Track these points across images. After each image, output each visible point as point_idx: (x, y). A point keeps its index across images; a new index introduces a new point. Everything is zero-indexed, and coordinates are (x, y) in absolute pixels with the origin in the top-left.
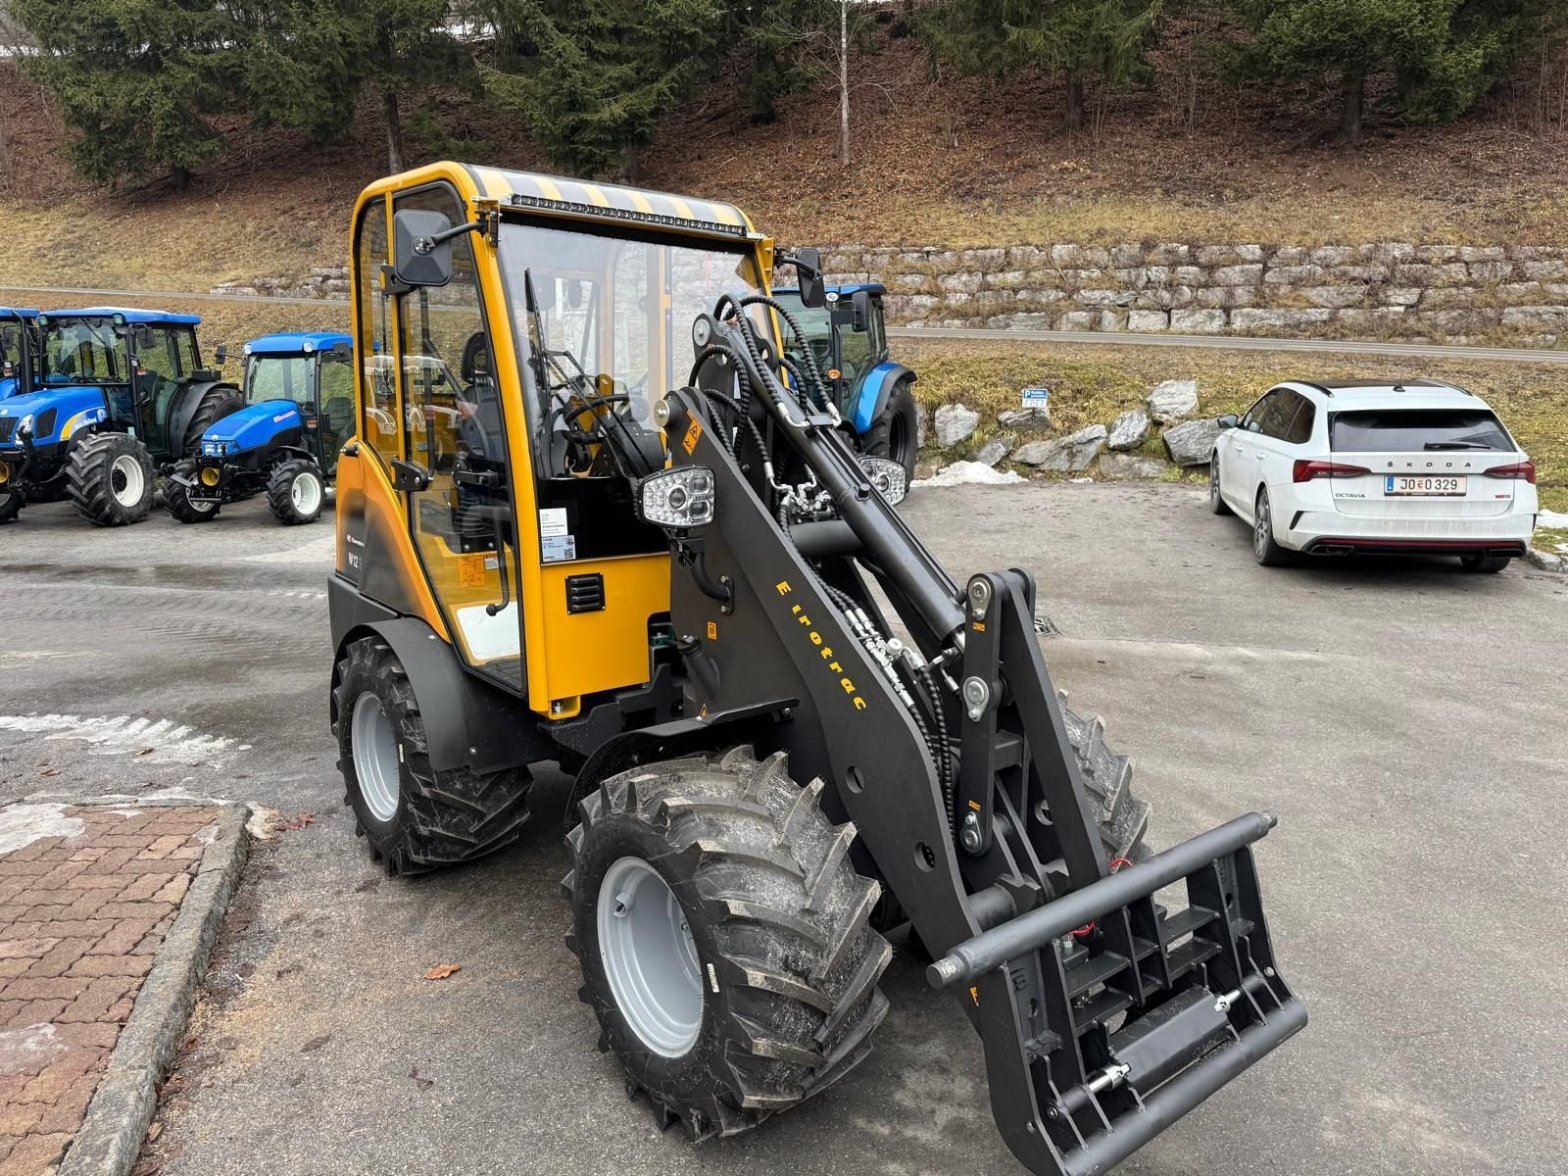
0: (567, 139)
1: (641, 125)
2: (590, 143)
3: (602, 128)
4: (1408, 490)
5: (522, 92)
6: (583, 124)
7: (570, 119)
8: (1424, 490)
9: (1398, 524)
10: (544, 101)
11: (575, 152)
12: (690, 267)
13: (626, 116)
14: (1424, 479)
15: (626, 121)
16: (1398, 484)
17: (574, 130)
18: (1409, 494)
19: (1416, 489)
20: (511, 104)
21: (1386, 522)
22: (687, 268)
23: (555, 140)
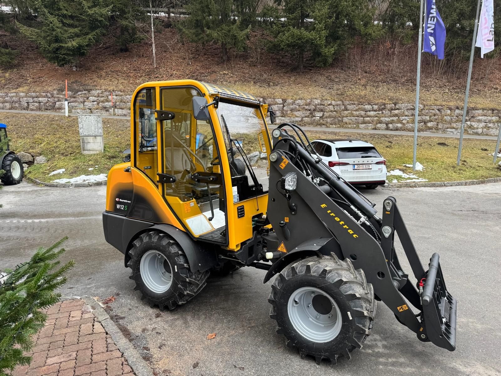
0: (54, 52)
1: (84, 49)
2: (64, 54)
3: (68, 49)
4: (358, 168)
5: (36, 34)
6: (61, 47)
7: (56, 45)
8: (362, 168)
9: (357, 177)
10: (44, 38)
11: (58, 57)
12: (104, 98)
13: (78, 46)
14: (362, 165)
15: (77, 48)
16: (356, 167)
17: (57, 49)
18: (359, 169)
19: (360, 168)
20: (31, 38)
21: (354, 177)
22: (102, 98)
23: (50, 52)
